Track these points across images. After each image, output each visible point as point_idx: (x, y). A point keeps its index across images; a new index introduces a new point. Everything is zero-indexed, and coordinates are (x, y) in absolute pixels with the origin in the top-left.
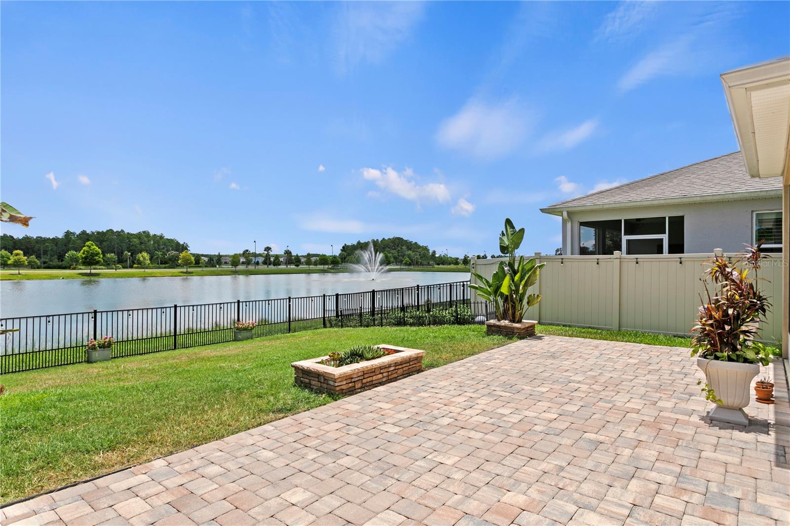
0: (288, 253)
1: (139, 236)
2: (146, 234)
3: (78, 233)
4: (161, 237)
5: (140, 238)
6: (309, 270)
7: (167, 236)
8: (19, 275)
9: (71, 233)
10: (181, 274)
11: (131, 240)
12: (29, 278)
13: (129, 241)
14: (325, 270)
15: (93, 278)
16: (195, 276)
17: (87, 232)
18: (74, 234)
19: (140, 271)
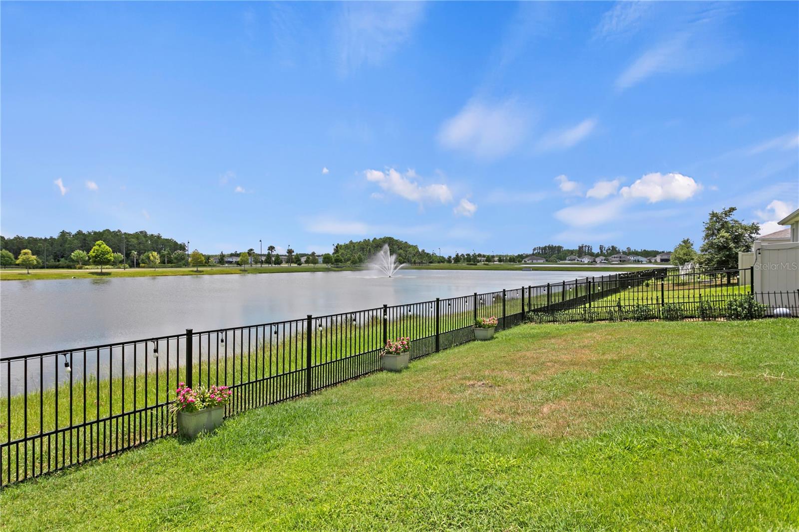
0: (290, 252)
1: (137, 236)
2: (144, 234)
3: (74, 232)
4: (159, 237)
5: (138, 238)
6: (314, 268)
7: (164, 236)
8: (29, 275)
9: (67, 233)
10: (192, 273)
11: (130, 240)
12: (39, 277)
13: (128, 241)
14: (329, 269)
15: (104, 277)
16: (205, 274)
17: (83, 232)
18: (69, 234)
19: (151, 270)
